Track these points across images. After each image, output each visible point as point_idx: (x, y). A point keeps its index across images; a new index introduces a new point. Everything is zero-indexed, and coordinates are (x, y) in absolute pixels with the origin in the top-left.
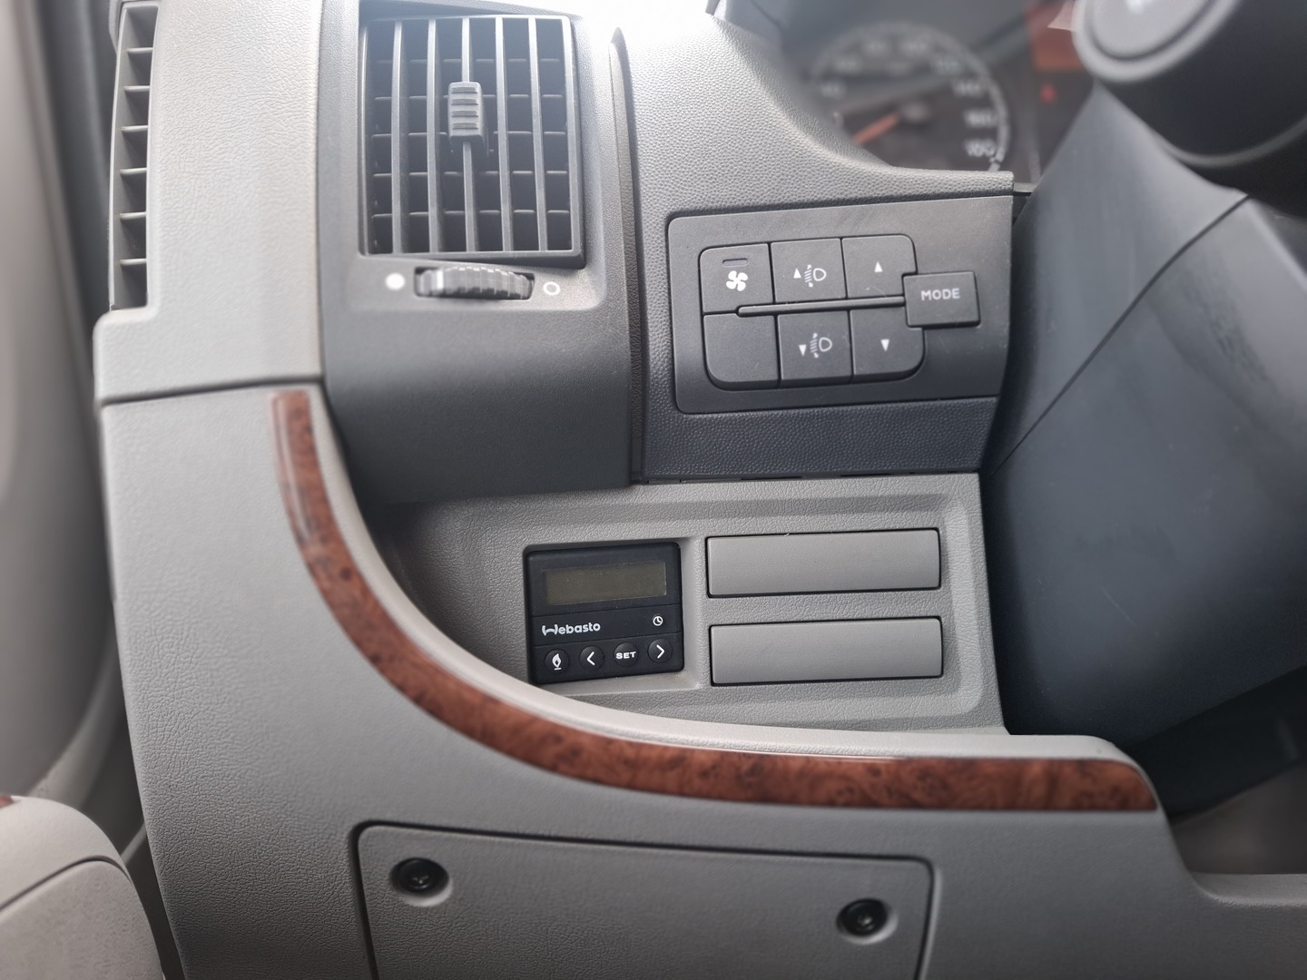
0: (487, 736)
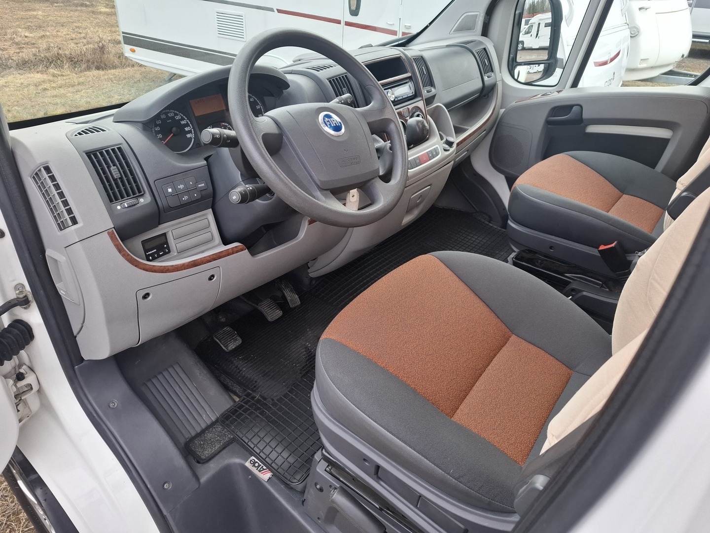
0: (155, 271)
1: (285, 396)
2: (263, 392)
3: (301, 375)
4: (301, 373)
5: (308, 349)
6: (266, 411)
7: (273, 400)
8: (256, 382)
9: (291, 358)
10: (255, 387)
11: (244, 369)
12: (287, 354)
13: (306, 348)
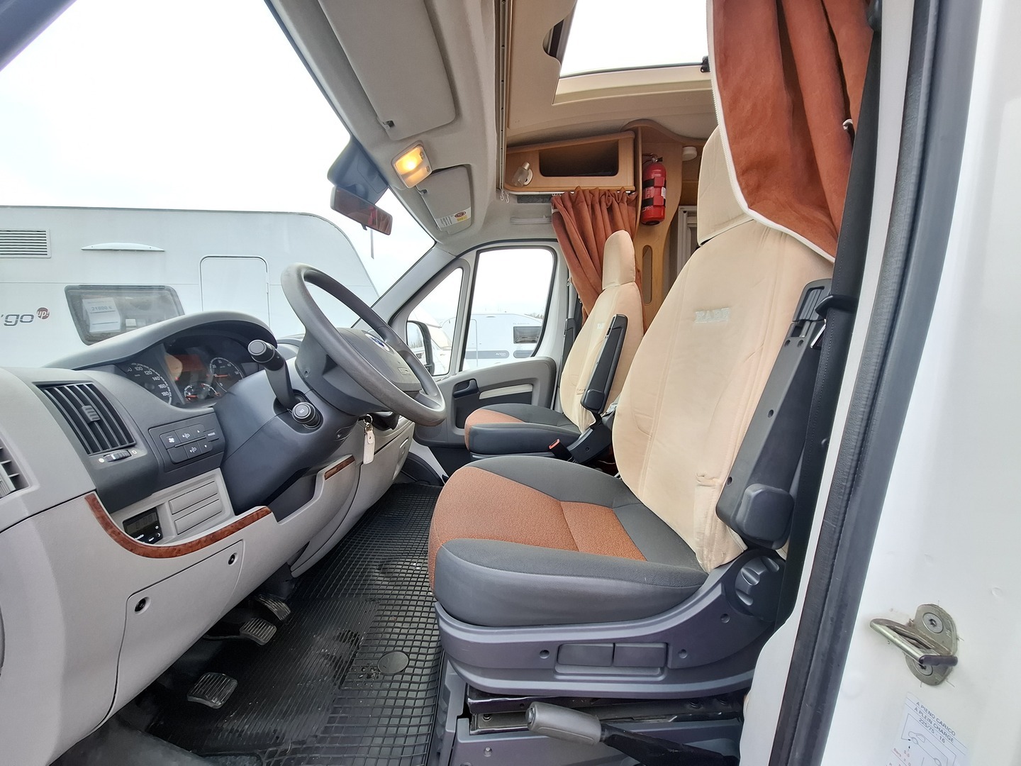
1: (331, 720)
2: (295, 736)
3: (337, 687)
4: (335, 684)
5: (328, 655)
6: (314, 755)
7: (316, 736)
8: (275, 731)
9: (311, 676)
10: (277, 738)
11: (247, 726)
12: (302, 675)
13: (324, 656)
